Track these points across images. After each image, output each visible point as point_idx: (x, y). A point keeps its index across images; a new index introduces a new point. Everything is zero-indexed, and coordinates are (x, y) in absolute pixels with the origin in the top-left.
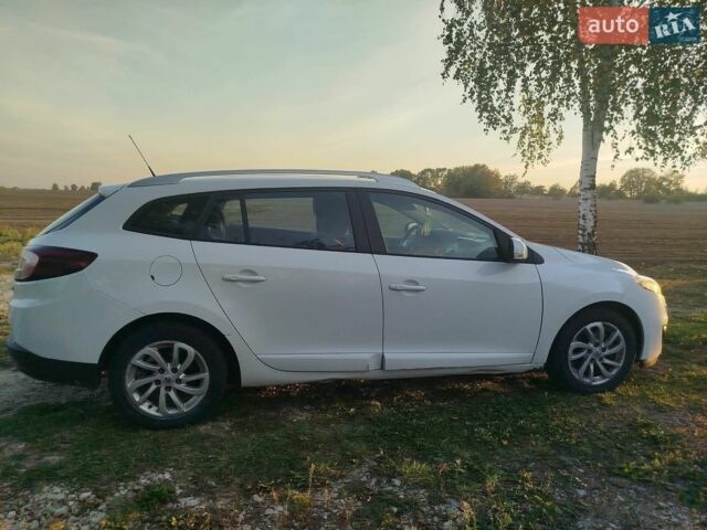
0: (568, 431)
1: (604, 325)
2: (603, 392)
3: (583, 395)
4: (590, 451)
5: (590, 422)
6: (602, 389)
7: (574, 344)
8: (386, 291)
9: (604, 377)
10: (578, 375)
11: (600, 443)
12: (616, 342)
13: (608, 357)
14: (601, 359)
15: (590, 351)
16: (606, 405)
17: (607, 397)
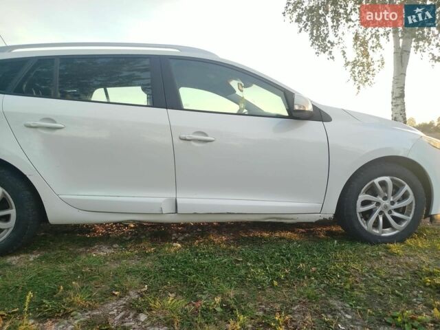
0: (346, 275)
1: (392, 180)
2: (392, 242)
3: (372, 244)
4: (363, 296)
5: (372, 268)
6: (391, 240)
7: (362, 197)
8: (176, 140)
9: (394, 229)
10: (367, 226)
11: (377, 289)
12: (405, 196)
13: (397, 210)
14: (390, 212)
15: (378, 204)
16: (393, 254)
17: (395, 247)
